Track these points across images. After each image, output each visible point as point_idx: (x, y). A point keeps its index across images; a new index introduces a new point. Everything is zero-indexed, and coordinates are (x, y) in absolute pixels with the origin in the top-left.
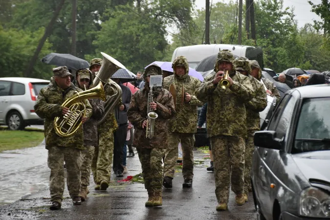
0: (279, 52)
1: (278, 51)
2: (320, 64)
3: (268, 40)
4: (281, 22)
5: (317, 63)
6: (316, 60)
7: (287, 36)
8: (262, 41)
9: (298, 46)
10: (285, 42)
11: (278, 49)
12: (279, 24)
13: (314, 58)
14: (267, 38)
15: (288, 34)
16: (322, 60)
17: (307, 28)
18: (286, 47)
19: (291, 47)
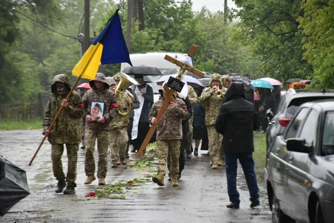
0: (173, 46)
1: (173, 44)
2: (224, 61)
3: (159, 29)
4: (176, 6)
5: (220, 60)
6: (218, 56)
7: (183, 25)
8: (150, 30)
9: (199, 39)
10: (181, 33)
11: (171, 42)
12: (172, 8)
13: (215, 53)
14: (157, 27)
15: (184, 22)
16: (226, 57)
17: (205, 13)
18: (183, 39)
19: (188, 39)
